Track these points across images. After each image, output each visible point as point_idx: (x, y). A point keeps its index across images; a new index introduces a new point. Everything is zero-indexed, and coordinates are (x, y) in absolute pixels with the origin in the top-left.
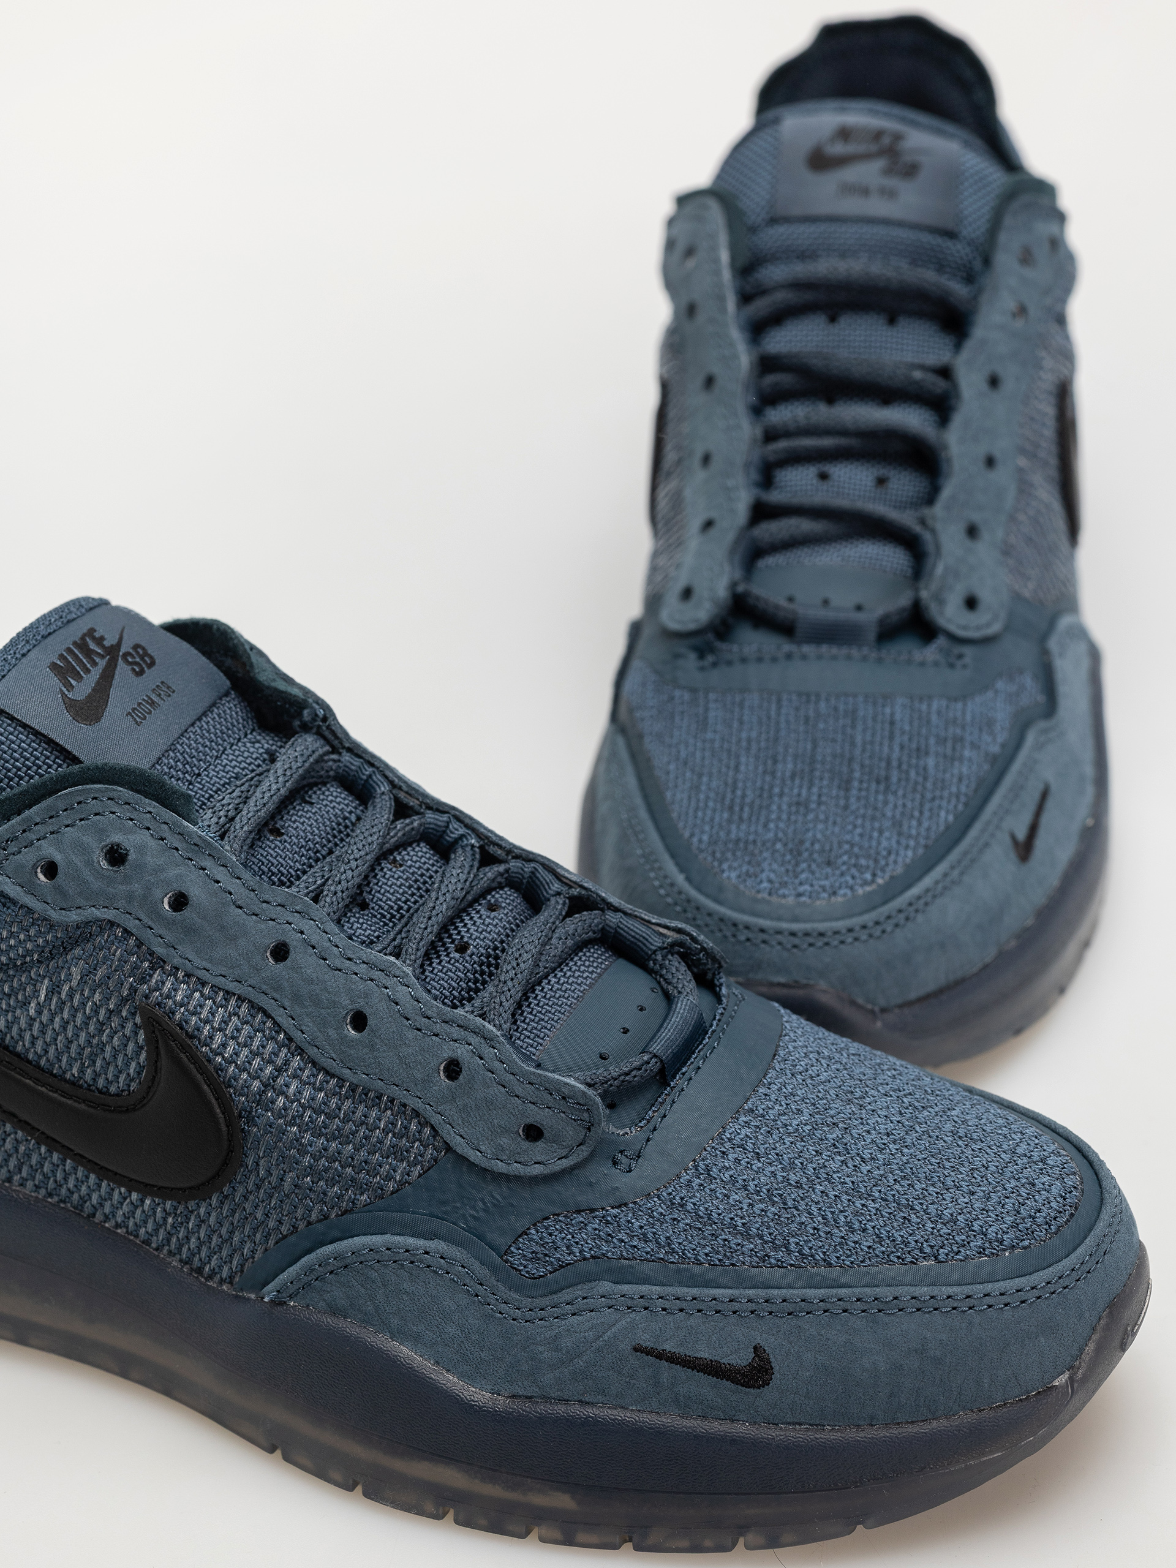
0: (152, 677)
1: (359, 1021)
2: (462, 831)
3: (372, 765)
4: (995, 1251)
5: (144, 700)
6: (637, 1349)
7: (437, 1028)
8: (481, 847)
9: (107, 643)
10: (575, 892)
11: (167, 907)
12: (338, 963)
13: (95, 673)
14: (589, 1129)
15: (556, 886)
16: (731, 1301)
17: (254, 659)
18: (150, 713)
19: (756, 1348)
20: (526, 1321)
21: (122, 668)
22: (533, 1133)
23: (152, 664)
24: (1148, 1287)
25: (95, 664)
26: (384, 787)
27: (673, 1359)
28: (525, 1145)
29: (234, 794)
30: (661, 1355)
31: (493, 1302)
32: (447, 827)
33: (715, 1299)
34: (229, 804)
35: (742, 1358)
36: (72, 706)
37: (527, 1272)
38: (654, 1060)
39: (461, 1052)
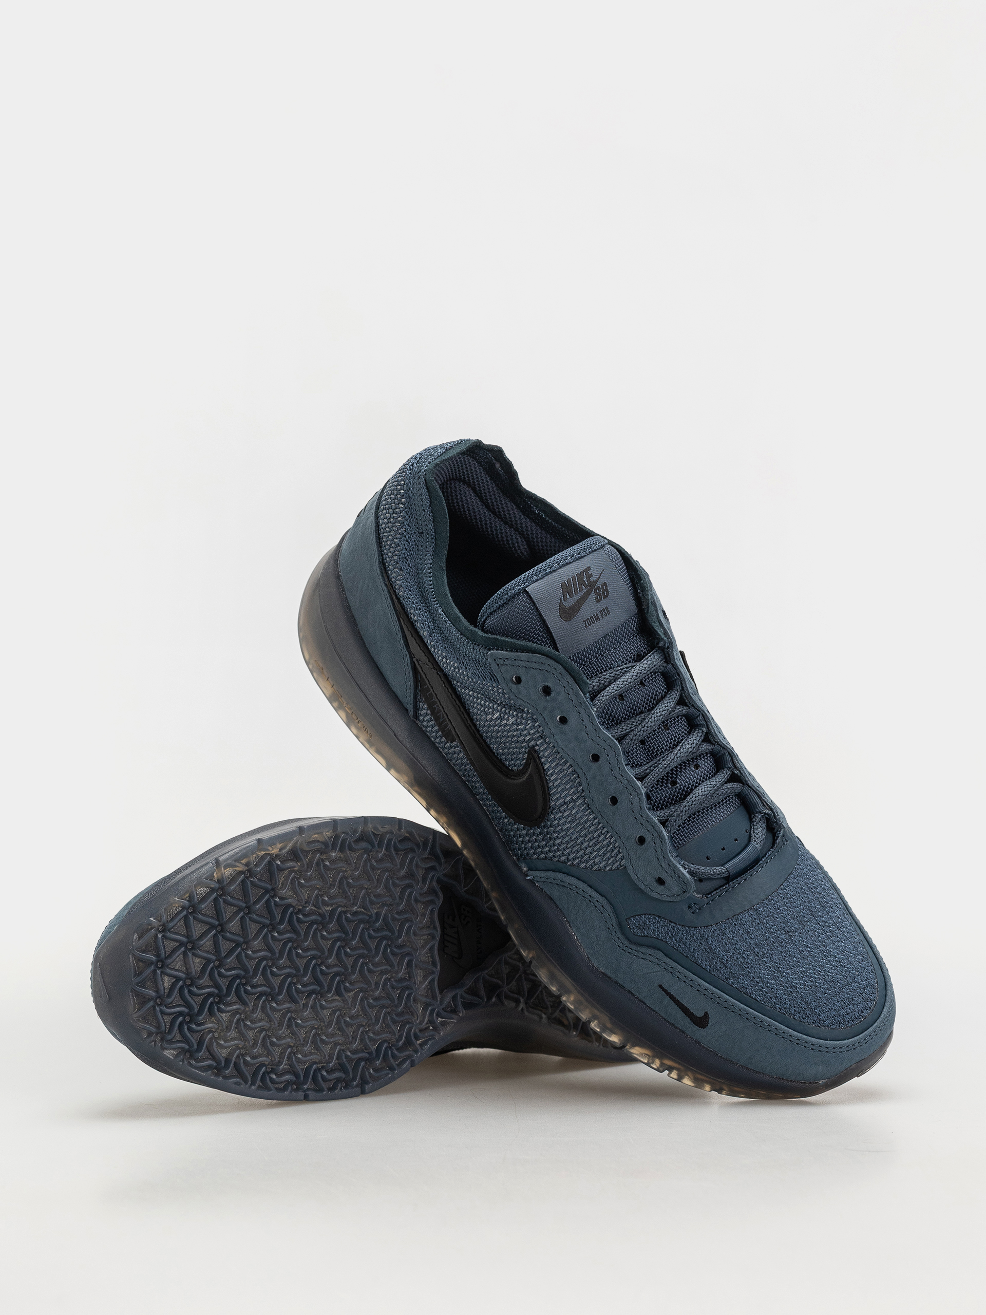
0: (604, 603)
1: (614, 801)
2: (703, 722)
3: (679, 675)
4: (820, 1025)
5: (594, 615)
6: (660, 986)
7: (643, 822)
8: (706, 733)
9: (591, 579)
10: (736, 772)
11: (558, 719)
12: (617, 775)
13: (581, 594)
14: (684, 892)
15: (730, 765)
16: (705, 989)
17: (651, 608)
18: (594, 623)
19: (706, 1013)
20: (623, 950)
21: (593, 595)
22: (661, 881)
23: (605, 597)
24: (883, 1054)
25: (581, 590)
26: (679, 688)
27: (672, 997)
28: (655, 884)
29: (612, 675)
30: (668, 994)
31: (614, 935)
32: (697, 717)
33: (699, 985)
34: (607, 679)
35: (700, 1014)
36: (561, 608)
37: (633, 931)
38: (727, 873)
39: (648, 837)
